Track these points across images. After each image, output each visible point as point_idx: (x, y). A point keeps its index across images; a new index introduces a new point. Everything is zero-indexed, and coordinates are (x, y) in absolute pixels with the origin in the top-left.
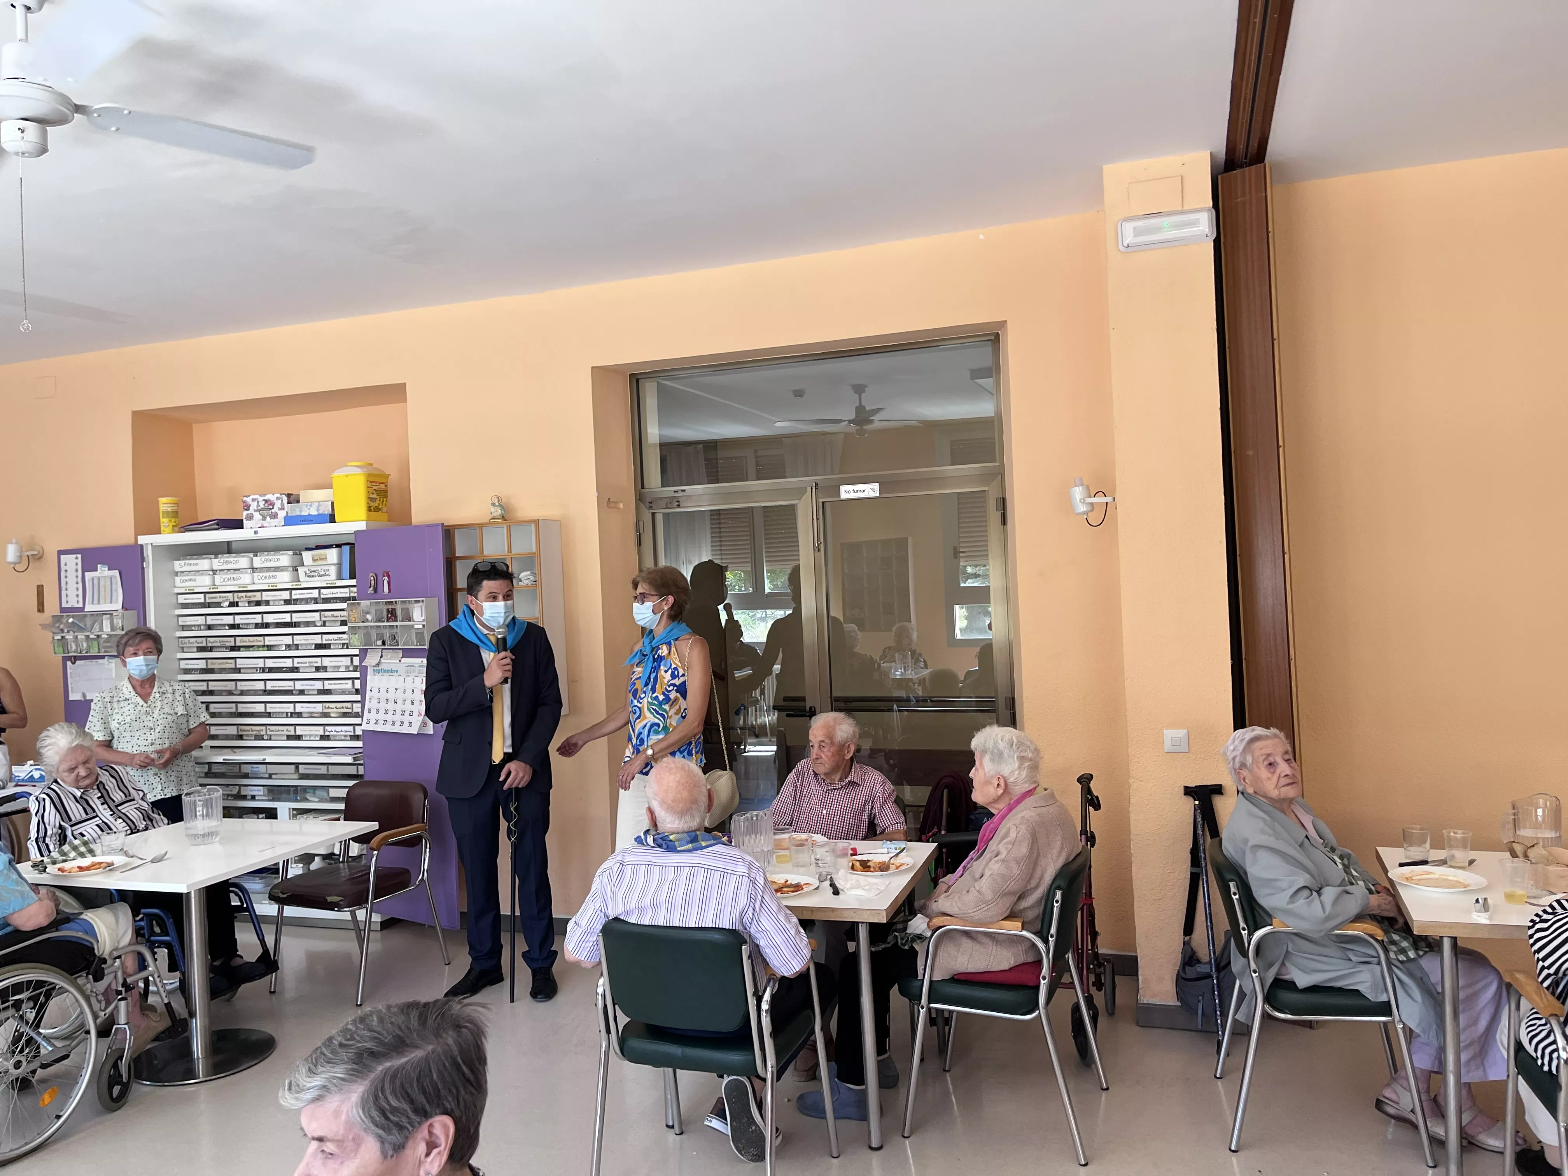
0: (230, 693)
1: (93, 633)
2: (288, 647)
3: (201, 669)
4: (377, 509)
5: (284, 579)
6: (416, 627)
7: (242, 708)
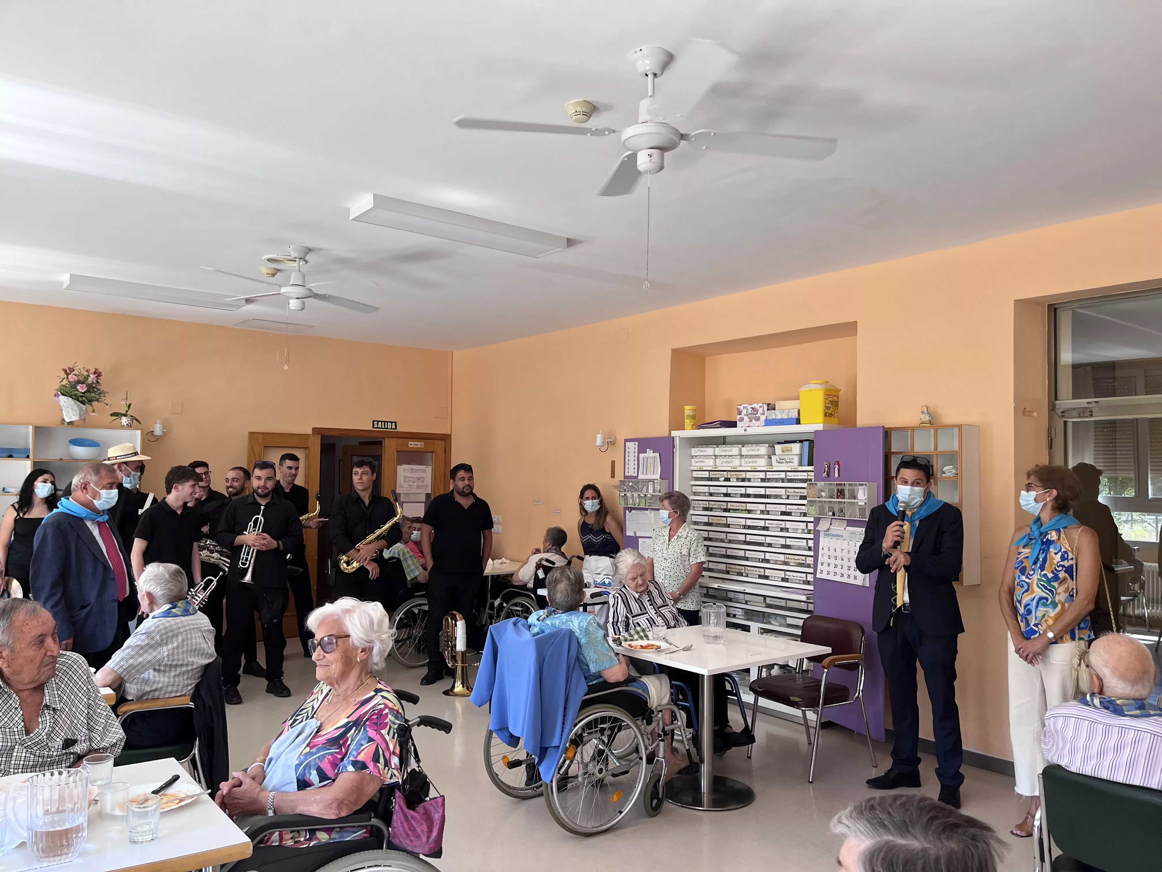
0: (722, 541)
1: (642, 493)
2: (762, 512)
3: (704, 523)
4: (831, 415)
5: (761, 463)
6: (860, 504)
7: (730, 552)
